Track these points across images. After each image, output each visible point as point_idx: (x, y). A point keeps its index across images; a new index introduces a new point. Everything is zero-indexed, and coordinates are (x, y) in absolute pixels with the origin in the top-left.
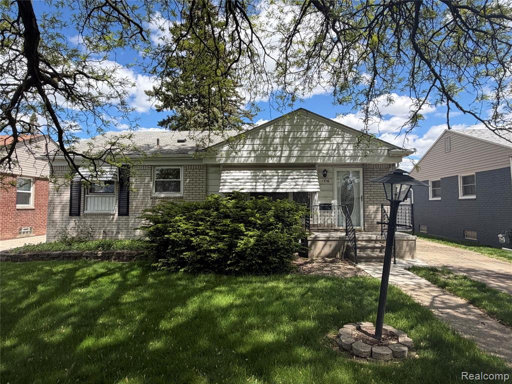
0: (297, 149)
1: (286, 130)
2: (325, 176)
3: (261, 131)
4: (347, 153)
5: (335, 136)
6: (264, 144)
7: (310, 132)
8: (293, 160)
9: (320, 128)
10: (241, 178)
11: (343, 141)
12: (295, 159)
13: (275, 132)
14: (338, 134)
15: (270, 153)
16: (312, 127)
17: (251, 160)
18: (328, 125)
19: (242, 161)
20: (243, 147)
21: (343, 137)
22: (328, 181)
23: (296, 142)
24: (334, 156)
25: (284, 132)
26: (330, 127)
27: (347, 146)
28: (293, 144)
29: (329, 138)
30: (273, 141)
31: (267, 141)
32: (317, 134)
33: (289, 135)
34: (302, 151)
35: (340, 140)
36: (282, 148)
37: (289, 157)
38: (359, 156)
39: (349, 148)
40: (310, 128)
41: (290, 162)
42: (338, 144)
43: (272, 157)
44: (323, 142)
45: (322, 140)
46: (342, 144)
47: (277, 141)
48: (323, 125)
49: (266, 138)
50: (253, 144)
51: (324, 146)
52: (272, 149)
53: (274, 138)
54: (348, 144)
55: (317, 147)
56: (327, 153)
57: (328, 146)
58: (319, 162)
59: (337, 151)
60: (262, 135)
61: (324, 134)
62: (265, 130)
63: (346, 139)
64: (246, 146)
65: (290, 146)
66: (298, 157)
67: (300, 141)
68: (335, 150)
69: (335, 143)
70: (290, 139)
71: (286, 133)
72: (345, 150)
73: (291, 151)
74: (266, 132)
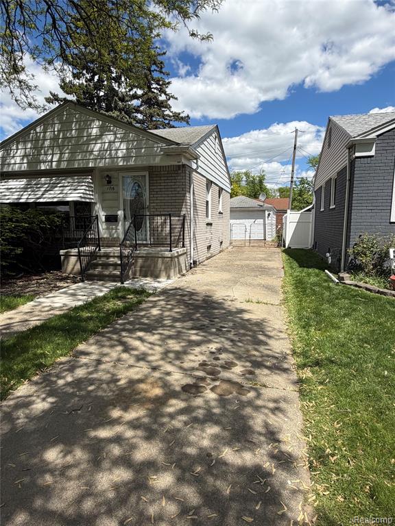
0: (67, 152)
1: (56, 130)
2: (109, 182)
3: (32, 132)
4: (120, 154)
5: (107, 133)
6: (35, 148)
7: (80, 130)
8: (64, 165)
9: (90, 125)
10: (14, 187)
11: (115, 139)
12: (66, 163)
13: (45, 132)
14: (110, 131)
15: (41, 157)
16: (82, 123)
17: (24, 167)
18: (99, 120)
19: (16, 168)
20: (16, 152)
21: (115, 134)
22: (113, 189)
23: (66, 144)
24: (106, 158)
25: (54, 131)
26: (101, 122)
27: (120, 144)
28: (64, 146)
29: (100, 137)
30: (44, 143)
31: (38, 143)
32: (88, 131)
33: (59, 135)
34: (72, 153)
35: (111, 137)
36: (53, 152)
37: (59, 161)
38: (133, 157)
39: (122, 147)
40: (80, 125)
41: (62, 167)
42: (110, 142)
43: (45, 162)
44: (94, 142)
45: (93, 139)
46: (114, 142)
47: (47, 143)
48: (94, 121)
49: (37, 140)
50: (26, 149)
51: (94, 146)
52: (43, 151)
53: (44, 139)
54: (121, 142)
55: (88, 148)
56: (98, 155)
57: (98, 146)
58: (90, 166)
59: (108, 152)
60: (32, 137)
61: (95, 131)
62: (35, 130)
63: (118, 135)
64: (19, 151)
65: (60, 147)
66: (69, 161)
67: (71, 142)
68: (107, 150)
69: (107, 141)
70: (60, 140)
71: (56, 133)
72: (117, 150)
73: (61, 154)
74: (37, 133)
